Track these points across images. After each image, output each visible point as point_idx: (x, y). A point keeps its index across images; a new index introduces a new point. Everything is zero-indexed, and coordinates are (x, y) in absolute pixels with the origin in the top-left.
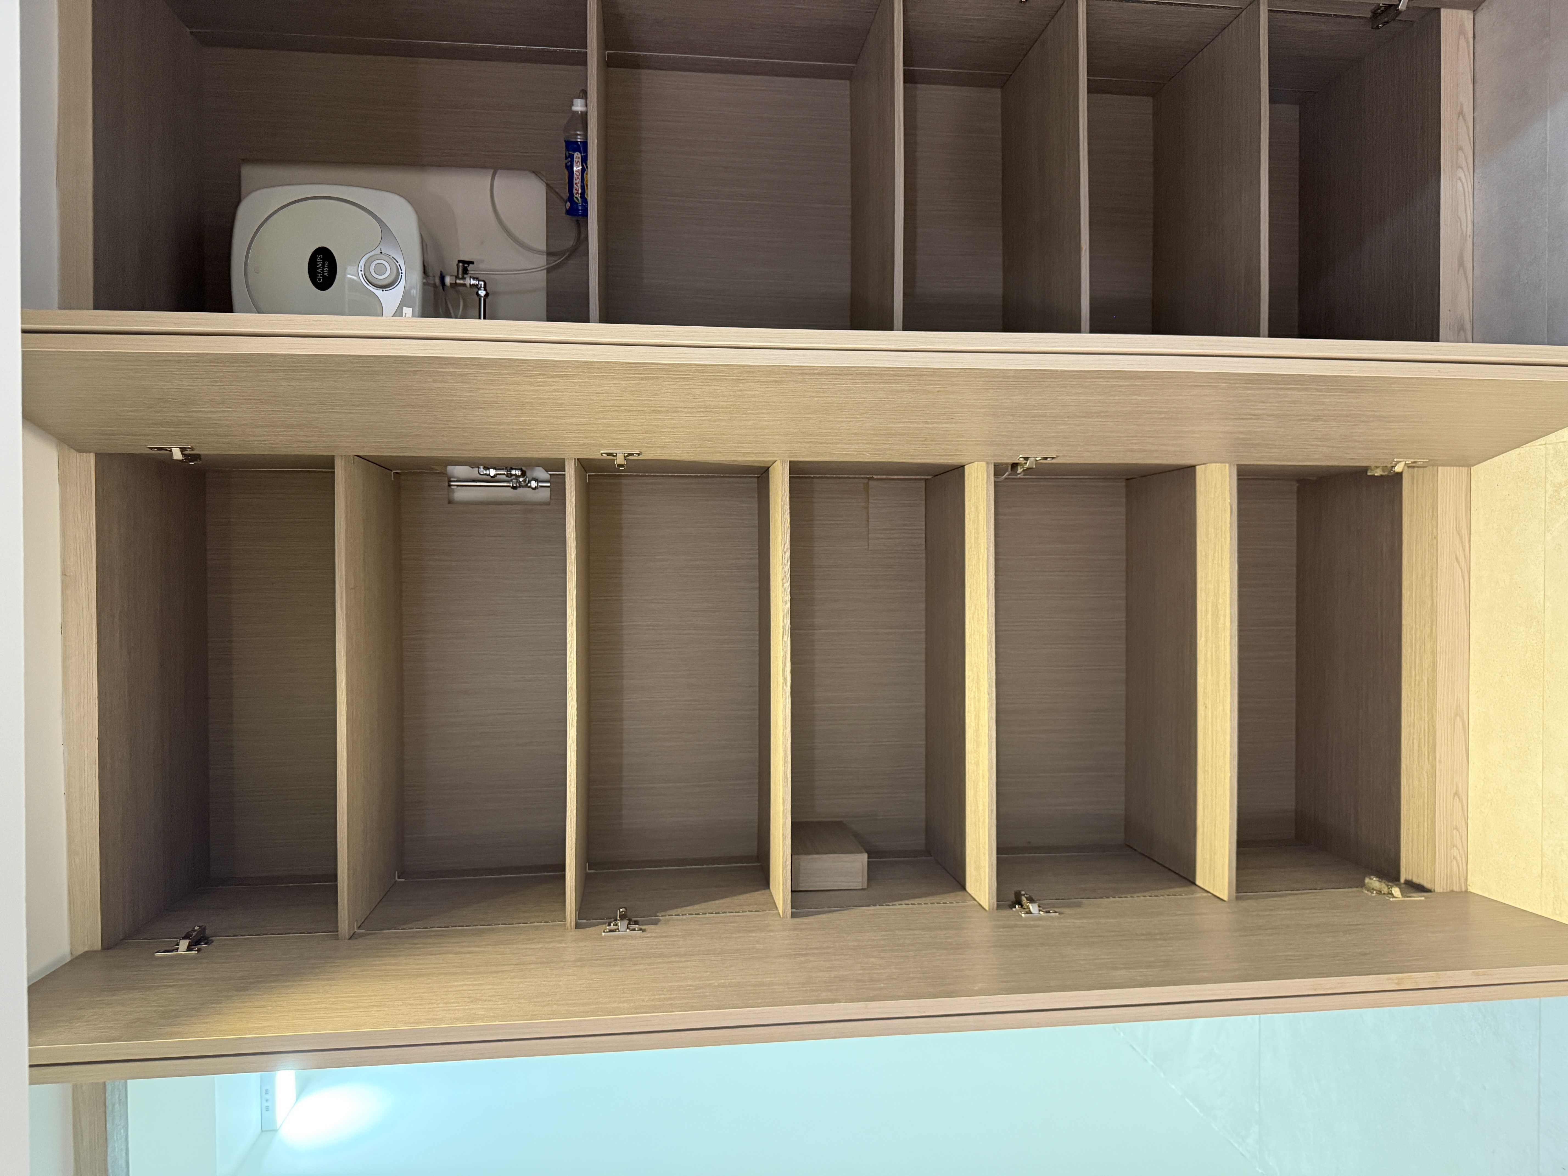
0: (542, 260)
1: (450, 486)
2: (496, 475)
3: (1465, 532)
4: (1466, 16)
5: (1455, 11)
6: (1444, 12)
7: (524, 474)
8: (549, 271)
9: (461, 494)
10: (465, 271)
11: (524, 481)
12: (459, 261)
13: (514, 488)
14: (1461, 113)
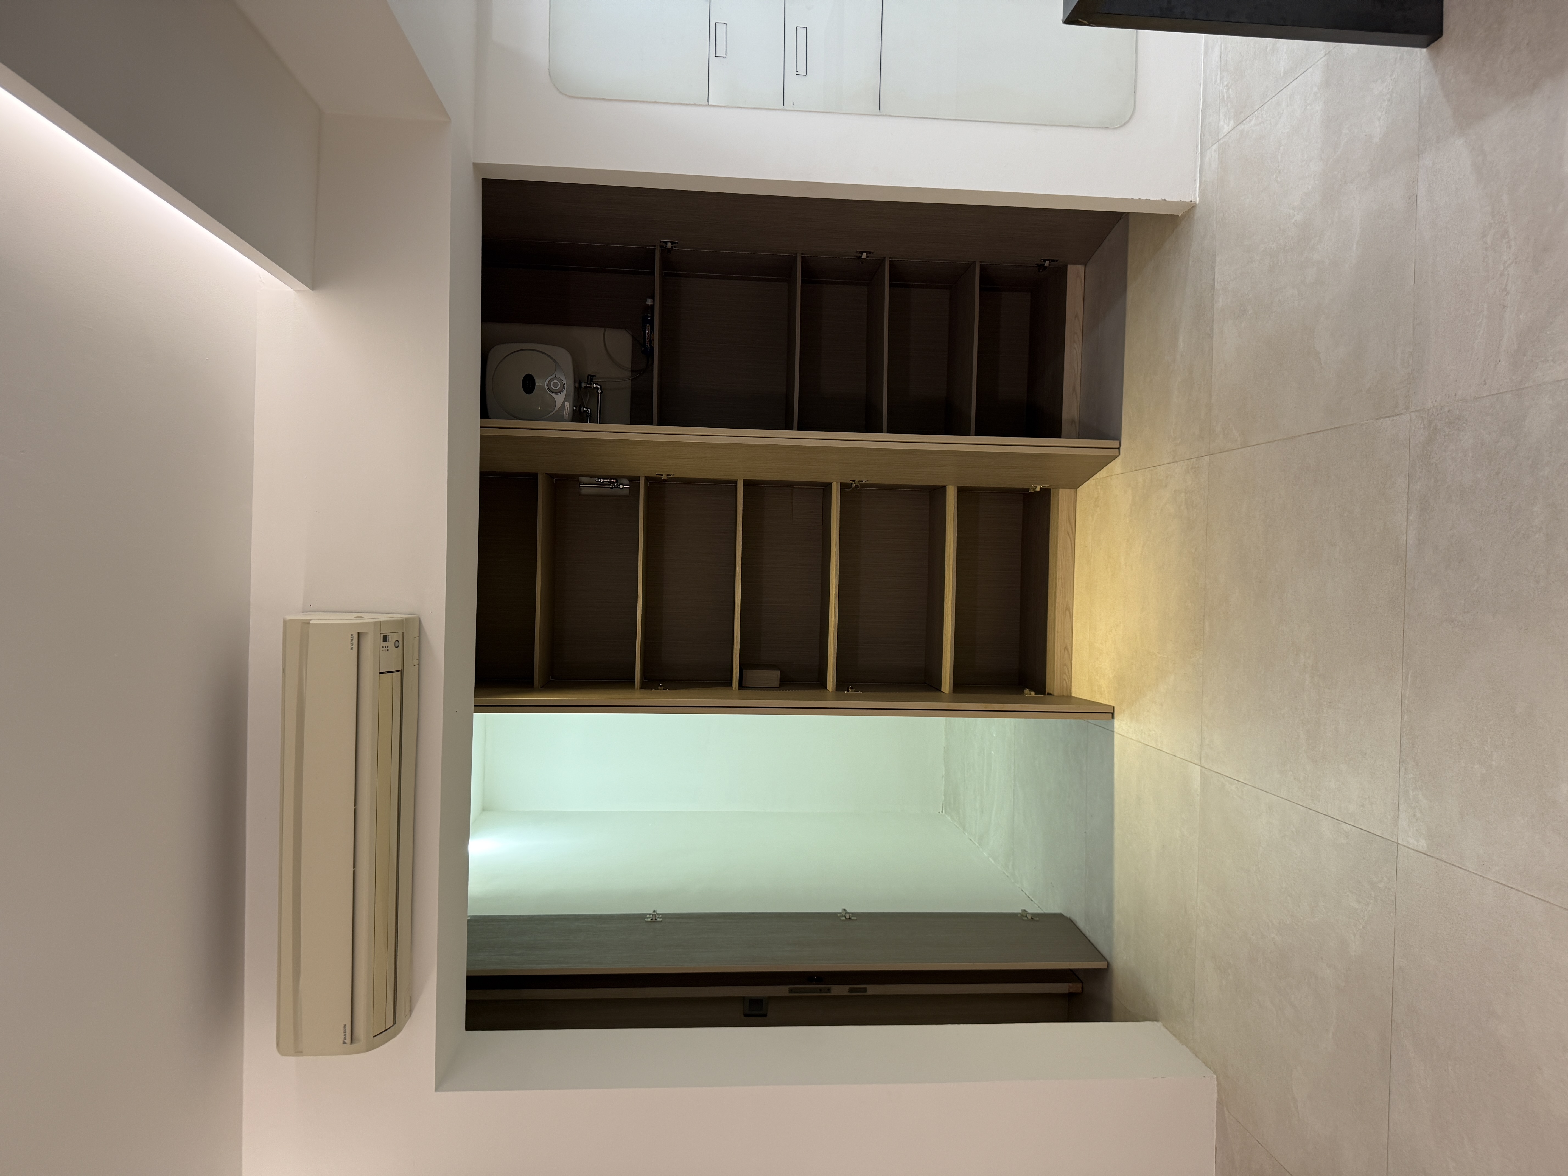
0: (629, 374)
1: (580, 486)
2: (603, 482)
3: (1073, 521)
4: (1080, 268)
5: (1075, 266)
6: (1070, 267)
7: (617, 482)
8: (632, 380)
9: (584, 491)
10: (591, 380)
11: (617, 485)
12: (589, 375)
13: (611, 488)
14: (1076, 316)
